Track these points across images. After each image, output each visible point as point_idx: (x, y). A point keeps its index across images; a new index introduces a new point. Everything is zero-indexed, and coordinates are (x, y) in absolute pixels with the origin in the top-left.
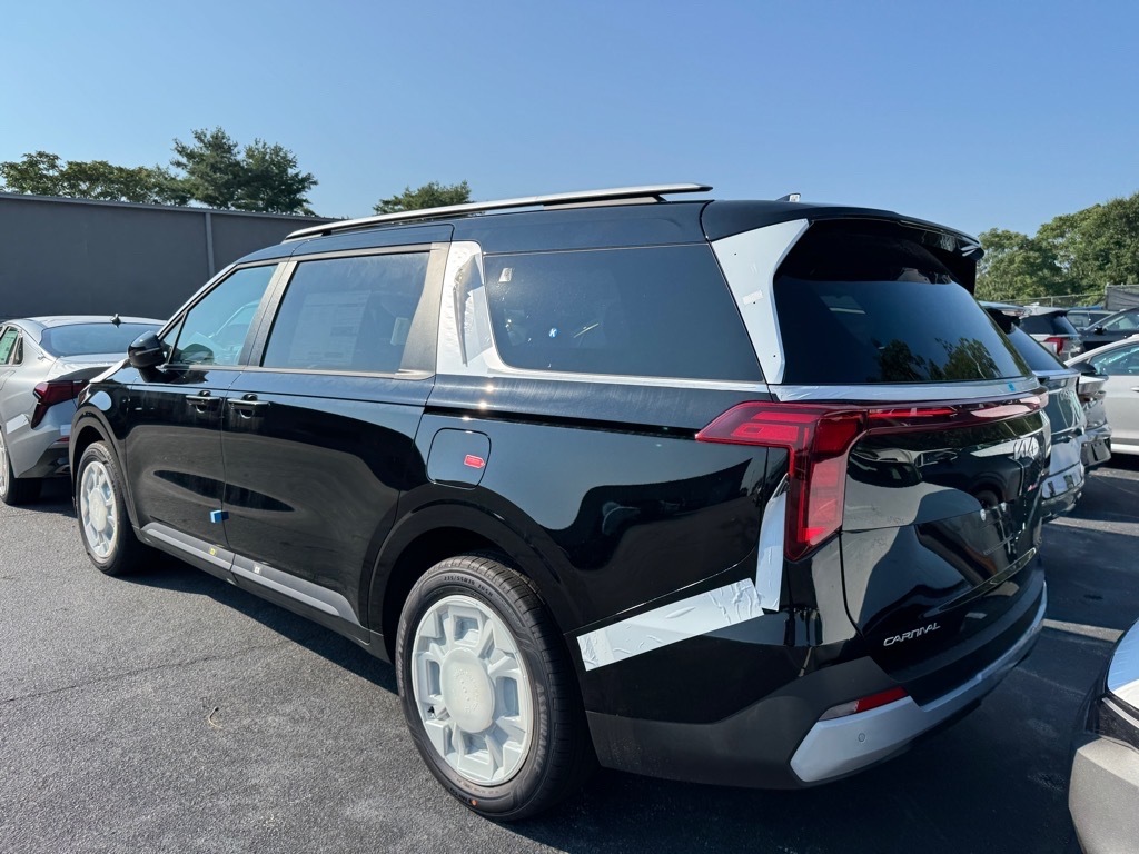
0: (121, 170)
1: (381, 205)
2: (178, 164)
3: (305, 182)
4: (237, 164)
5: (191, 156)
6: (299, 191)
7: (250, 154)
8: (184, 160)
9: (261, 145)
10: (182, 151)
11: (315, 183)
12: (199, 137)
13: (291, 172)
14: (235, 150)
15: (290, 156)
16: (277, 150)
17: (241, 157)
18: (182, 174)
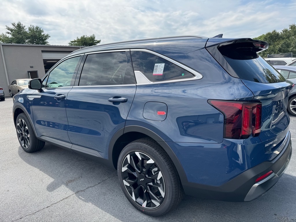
1: (70, 42)
4: (26, 32)
5: (12, 30)
6: (45, 39)
7: (30, 29)
8: (10, 32)
10: (9, 29)
12: (14, 25)
13: (42, 34)
15: (41, 30)
16: (37, 28)
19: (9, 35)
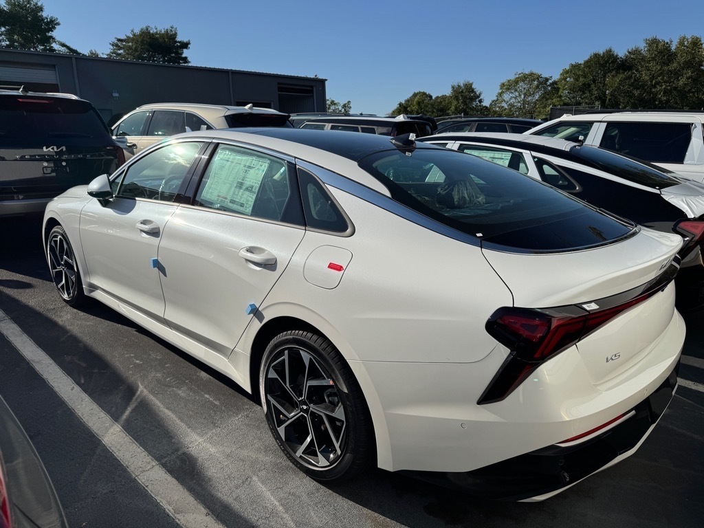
1: (116, 41)
3: (52, 24)
6: (50, 30)
11: (58, 24)
13: (42, 15)
15: (39, 4)
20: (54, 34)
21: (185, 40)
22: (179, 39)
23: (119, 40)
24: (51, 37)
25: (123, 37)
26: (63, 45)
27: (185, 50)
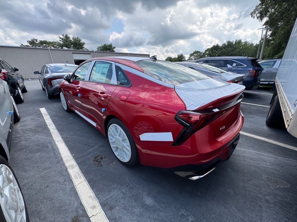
0: (49, 42)
2: (61, 41)
3: (83, 44)
4: (71, 40)
5: (62, 39)
6: (83, 45)
7: (73, 39)
8: (61, 40)
9: (74, 37)
10: (60, 38)
11: (85, 44)
12: (63, 35)
13: (81, 42)
14: (70, 38)
15: (80, 39)
16: (78, 38)
17: (71, 39)
18: (62, 43)
19: (61, 42)
20: (84, 46)
21: (114, 47)
22: (113, 46)
23: (99, 47)
24: (84, 47)
25: (100, 46)
26: (86, 49)
27: (114, 49)
